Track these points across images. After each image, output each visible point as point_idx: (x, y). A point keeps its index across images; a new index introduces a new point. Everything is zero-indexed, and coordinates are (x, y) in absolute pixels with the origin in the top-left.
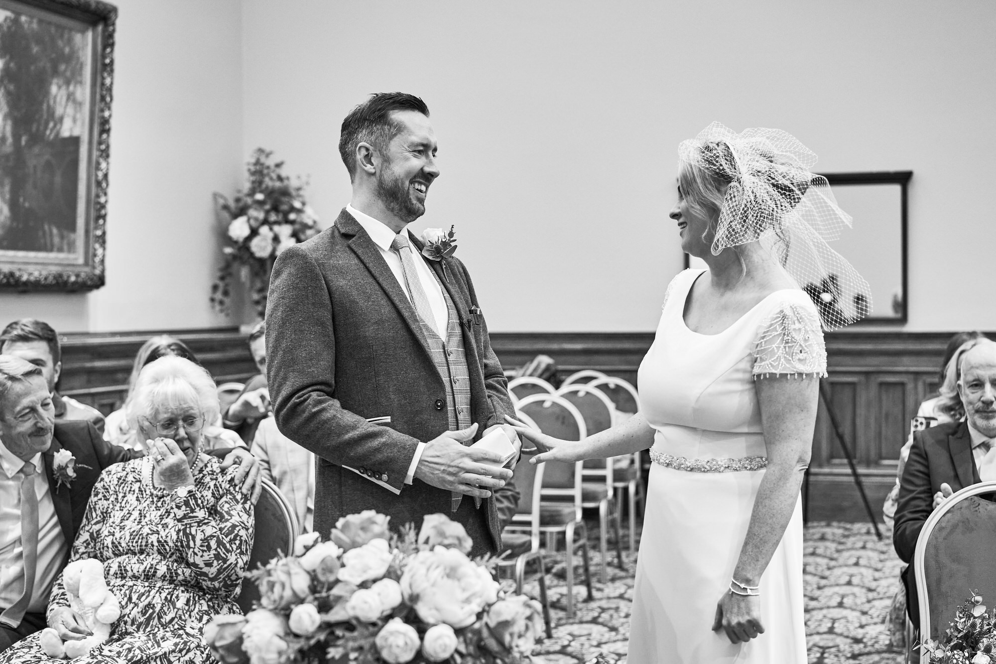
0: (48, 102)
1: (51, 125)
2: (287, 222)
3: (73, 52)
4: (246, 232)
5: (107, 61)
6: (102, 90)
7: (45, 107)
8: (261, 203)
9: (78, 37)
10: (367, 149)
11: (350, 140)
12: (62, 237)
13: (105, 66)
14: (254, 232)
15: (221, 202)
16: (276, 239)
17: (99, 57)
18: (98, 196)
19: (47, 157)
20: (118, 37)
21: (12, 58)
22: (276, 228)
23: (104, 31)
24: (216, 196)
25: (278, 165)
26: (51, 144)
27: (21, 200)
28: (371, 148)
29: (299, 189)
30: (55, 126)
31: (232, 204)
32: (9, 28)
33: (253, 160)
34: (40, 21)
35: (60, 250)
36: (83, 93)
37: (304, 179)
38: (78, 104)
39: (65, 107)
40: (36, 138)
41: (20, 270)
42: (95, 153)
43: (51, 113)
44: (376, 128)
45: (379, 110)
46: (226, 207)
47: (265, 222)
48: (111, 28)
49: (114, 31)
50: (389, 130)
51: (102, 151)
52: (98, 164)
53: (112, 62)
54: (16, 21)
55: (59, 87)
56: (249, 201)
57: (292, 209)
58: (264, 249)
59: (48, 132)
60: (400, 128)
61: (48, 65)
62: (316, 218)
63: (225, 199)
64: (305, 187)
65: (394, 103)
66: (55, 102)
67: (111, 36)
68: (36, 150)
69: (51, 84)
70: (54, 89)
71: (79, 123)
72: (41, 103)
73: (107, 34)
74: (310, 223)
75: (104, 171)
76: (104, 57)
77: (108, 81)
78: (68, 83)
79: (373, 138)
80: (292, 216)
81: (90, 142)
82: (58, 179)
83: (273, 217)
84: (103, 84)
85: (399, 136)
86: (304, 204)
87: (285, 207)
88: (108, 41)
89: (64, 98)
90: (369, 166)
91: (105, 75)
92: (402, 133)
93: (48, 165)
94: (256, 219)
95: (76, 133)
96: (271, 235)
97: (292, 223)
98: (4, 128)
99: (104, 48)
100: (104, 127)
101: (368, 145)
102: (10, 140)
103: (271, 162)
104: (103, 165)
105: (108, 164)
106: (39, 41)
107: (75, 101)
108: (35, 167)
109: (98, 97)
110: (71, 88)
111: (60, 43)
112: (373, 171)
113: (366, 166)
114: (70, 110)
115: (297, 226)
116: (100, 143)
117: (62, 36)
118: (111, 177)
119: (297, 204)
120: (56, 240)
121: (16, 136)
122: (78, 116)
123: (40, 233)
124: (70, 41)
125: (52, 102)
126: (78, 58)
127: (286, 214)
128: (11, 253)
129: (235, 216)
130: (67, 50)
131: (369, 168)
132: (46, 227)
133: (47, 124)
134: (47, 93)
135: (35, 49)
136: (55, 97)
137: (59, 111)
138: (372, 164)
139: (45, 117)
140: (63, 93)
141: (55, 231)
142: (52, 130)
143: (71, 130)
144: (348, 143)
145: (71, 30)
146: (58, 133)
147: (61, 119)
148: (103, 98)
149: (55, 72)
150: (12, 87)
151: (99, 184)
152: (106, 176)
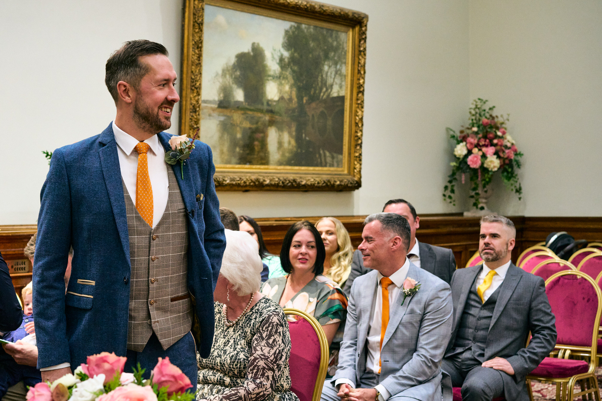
0: (322, 76)
1: (324, 89)
2: (492, 145)
3: (339, 45)
4: (465, 152)
5: (362, 49)
6: (358, 66)
7: (320, 79)
8: (476, 133)
9: (343, 36)
10: (125, 86)
11: (112, 78)
12: (333, 158)
13: (360, 51)
14: (470, 152)
15: (452, 133)
16: (484, 156)
17: (356, 47)
18: (356, 132)
19: (321, 109)
20: (369, 34)
21: (295, 51)
22: (484, 149)
23: (360, 30)
24: (448, 129)
25: (490, 109)
26: (325, 101)
27: (304, 135)
28: (127, 85)
29: (502, 123)
30: (327, 90)
31: (458, 134)
32: (293, 32)
33: (474, 107)
34: (316, 27)
35: (332, 165)
36: (347, 69)
37: (505, 117)
38: (343, 77)
39: (334, 79)
40: (313, 98)
41: (301, 178)
42: (354, 106)
43: (324, 83)
44: (131, 70)
45: (131, 56)
46: (453, 137)
47: (477, 146)
48: (363, 29)
49: (366, 30)
50: (140, 71)
51: (358, 104)
52: (357, 112)
53: (365, 49)
54: (298, 28)
55: (330, 67)
56: (469, 132)
57: (496, 137)
58: (476, 163)
59: (322, 94)
60: (147, 70)
61: (322, 54)
62: (514, 142)
63: (454, 132)
64: (506, 122)
65: (142, 50)
66: (327, 76)
67: (364, 33)
68: (314, 105)
69: (323, 65)
70: (326, 68)
71: (344, 88)
72: (317, 77)
73: (361, 32)
74: (509, 145)
75: (360, 117)
76: (360, 47)
77: (362, 62)
78: (336, 64)
79: (128, 77)
80: (495, 141)
81: (351, 99)
82: (330, 122)
83: (482, 143)
84: (359, 63)
85: (147, 75)
86: (504, 133)
87: (491, 136)
88: (362, 37)
89: (333, 73)
90: (127, 98)
91: (360, 57)
92: (150, 73)
93: (322, 114)
94: (471, 144)
95: (342, 93)
96: (480, 153)
97: (495, 145)
98: (291, 93)
99: (360, 41)
100: (360, 90)
101: (125, 83)
102: (295, 100)
103: (486, 107)
104: (360, 113)
105: (362, 112)
106: (315, 39)
107: (341, 75)
108: (313, 116)
109: (356, 71)
110: (338, 67)
111: (330, 40)
112: (130, 101)
113: (125, 98)
114: (338, 80)
115: (498, 147)
116: (357, 100)
117: (331, 36)
118: (364, 120)
119: (499, 134)
120: (329, 160)
121: (300, 98)
122: (343, 83)
123: (317, 156)
124: (337, 38)
125: (324, 76)
126: (343, 48)
127: (491, 140)
128: (296, 168)
129: (459, 142)
130: (335, 44)
131: (127, 99)
132: (321, 152)
133: (321, 89)
134: (321, 70)
135: (312, 44)
136: (327, 72)
137: (330, 81)
138: (129, 96)
139: (320, 84)
140: (333, 69)
141: (328, 154)
142: (324, 93)
143: (338, 92)
144: (111, 80)
145: (337, 31)
146: (329, 95)
147: (331, 86)
148: (359, 72)
149: (327, 57)
150: (296, 68)
151: (357, 124)
152: (361, 119)
